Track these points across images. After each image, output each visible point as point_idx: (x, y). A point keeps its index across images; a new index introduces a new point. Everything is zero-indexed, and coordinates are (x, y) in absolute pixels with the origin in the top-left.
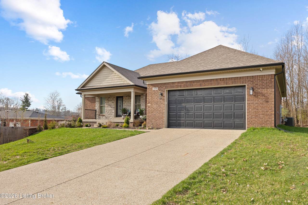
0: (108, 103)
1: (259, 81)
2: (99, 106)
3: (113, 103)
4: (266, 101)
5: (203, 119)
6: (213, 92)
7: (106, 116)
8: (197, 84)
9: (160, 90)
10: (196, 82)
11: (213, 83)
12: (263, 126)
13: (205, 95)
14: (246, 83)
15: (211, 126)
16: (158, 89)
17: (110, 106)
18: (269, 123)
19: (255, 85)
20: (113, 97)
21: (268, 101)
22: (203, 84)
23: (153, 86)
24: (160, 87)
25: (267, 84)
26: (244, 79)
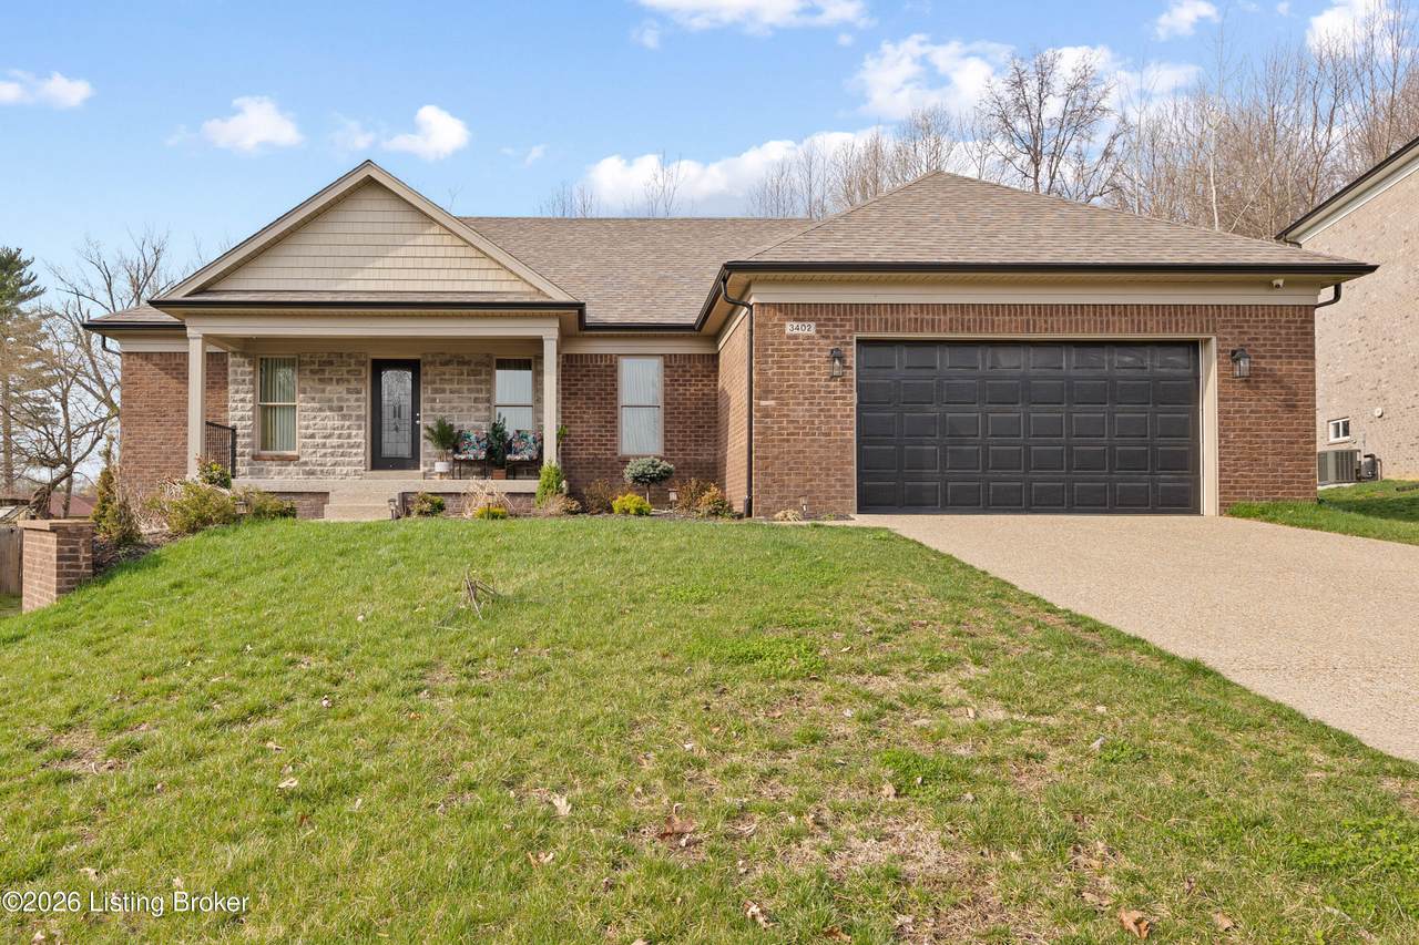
0: (323, 391)
1: (1261, 325)
2: (253, 409)
3: (359, 392)
4: (1288, 406)
5: (1026, 472)
6: (1068, 361)
7: (306, 463)
8: (1011, 321)
9: (828, 337)
10: (1007, 312)
11: (1083, 322)
12: (1278, 499)
13: (1033, 372)
14: (1214, 329)
15: (1060, 502)
16: (818, 332)
17: (331, 409)
18: (1299, 488)
19: (1249, 340)
20: (353, 361)
21: (1294, 406)
22: (1040, 321)
23: (787, 314)
24: (825, 319)
25: (1290, 339)
26: (1207, 316)
